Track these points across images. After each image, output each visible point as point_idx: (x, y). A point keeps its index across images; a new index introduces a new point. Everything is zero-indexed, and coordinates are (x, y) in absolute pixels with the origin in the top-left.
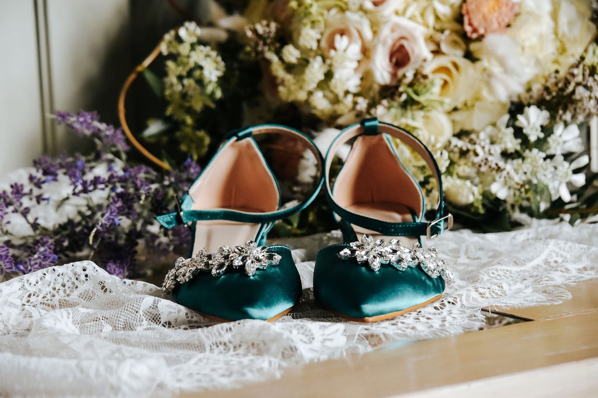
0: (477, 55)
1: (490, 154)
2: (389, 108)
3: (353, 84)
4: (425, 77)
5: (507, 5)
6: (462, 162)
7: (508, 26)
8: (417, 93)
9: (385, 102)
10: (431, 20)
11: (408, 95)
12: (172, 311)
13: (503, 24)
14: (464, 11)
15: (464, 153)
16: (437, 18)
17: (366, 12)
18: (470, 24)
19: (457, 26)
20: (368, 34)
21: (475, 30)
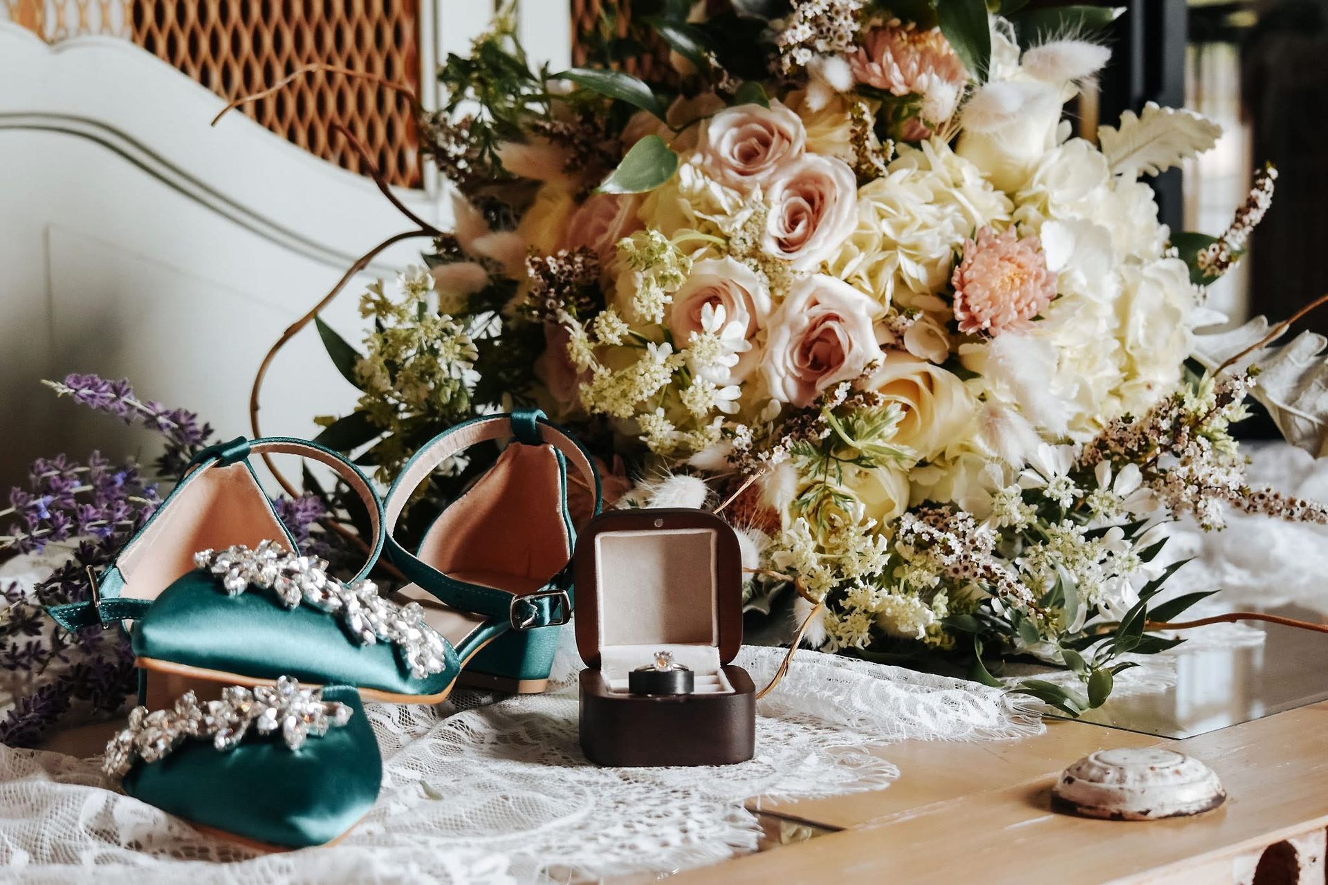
0: (972, 366)
1: (976, 549)
2: (795, 452)
3: (728, 397)
4: (870, 399)
5: (1038, 277)
6: (919, 560)
7: (1037, 318)
8: (851, 432)
9: (788, 441)
10: (889, 288)
11: (834, 432)
12: (142, 820)
13: (1028, 314)
14: (955, 281)
15: (923, 546)
16: (900, 282)
17: (765, 261)
18: (965, 307)
19: (938, 305)
20: (764, 302)
21: (973, 320)
